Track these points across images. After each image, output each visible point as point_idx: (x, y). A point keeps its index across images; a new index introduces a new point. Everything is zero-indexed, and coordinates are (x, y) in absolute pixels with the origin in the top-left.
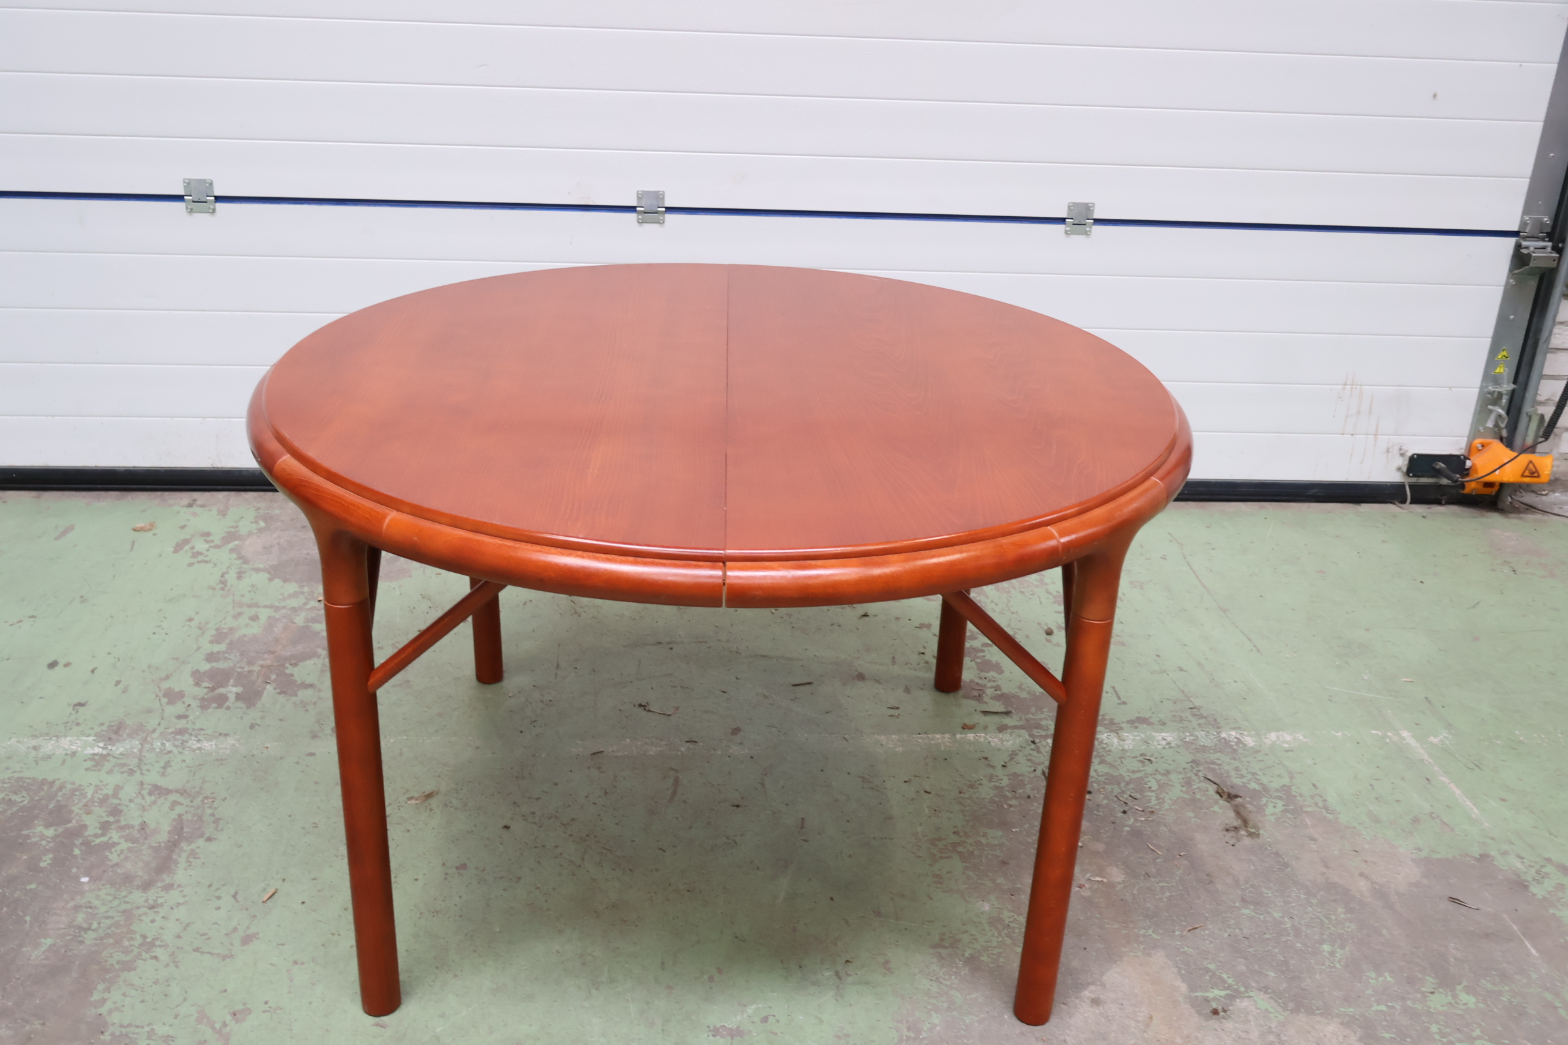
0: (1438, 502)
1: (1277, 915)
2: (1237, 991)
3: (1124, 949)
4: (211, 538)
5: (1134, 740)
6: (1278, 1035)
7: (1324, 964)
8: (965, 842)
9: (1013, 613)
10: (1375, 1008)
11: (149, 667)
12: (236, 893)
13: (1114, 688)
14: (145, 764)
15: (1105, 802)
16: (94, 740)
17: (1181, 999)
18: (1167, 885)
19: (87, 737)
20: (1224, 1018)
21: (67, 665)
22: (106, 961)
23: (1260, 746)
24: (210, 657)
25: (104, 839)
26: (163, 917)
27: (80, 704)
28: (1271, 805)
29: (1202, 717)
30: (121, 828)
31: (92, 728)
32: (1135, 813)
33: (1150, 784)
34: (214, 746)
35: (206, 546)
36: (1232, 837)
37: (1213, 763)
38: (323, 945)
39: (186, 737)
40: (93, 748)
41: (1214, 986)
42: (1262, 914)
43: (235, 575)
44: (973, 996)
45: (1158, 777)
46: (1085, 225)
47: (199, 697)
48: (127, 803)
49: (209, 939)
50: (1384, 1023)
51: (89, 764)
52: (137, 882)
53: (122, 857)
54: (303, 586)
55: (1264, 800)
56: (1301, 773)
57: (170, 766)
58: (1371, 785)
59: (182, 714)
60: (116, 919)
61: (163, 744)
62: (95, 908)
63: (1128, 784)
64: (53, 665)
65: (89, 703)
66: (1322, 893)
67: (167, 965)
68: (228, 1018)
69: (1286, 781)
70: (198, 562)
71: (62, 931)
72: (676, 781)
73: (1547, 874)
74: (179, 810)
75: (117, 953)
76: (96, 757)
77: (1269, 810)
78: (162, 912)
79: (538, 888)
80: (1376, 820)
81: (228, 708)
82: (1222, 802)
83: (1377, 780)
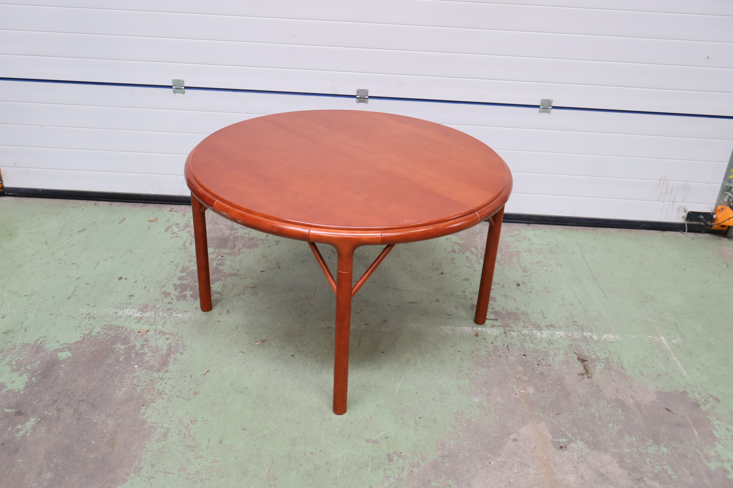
0: (700, 232)
1: (593, 411)
2: (572, 440)
3: (529, 420)
4: (179, 226)
5: (546, 334)
6: (585, 458)
7: (608, 432)
8: (472, 373)
9: (504, 275)
10: (626, 450)
11: (157, 281)
12: (191, 375)
13: (542, 311)
14: (157, 322)
15: (531, 360)
16: (137, 311)
17: (549, 441)
18: (551, 396)
19: (135, 309)
20: (564, 450)
21: (126, 279)
22: (145, 398)
23: (599, 340)
24: (180, 279)
25: (143, 351)
26: (165, 383)
27: (131, 296)
28: (599, 365)
29: (577, 326)
30: (149, 347)
31: (136, 306)
32: (542, 365)
33: (550, 354)
34: (182, 316)
35: (178, 230)
36: (581, 378)
37: (578, 346)
38: (223, 398)
39: (172, 312)
40: (137, 314)
41: (563, 437)
42: (587, 410)
43: (189, 243)
44: (467, 434)
45: (555, 351)
46: (548, 109)
47: (176, 295)
48: (150, 337)
49: (182, 392)
50: (628, 457)
51: (136, 320)
52: (155, 369)
53: (149, 358)
54: (216, 249)
55: (597, 363)
56: (615, 352)
57: (166, 323)
58: (643, 359)
59: (170, 302)
60: (148, 383)
61: (163, 314)
62: (140, 378)
63: (541, 353)
64: (120, 278)
65: (134, 295)
66: (614, 403)
67: (167, 401)
68: (189, 423)
69: (607, 355)
70: (175, 237)
71: (129, 386)
72: (360, 341)
73: (709, 401)
74: (169, 341)
75: (149, 396)
76: (139, 318)
77: (598, 367)
78: (165, 381)
79: (304, 381)
80: (642, 374)
81: (187, 300)
82: (579, 363)
83: (646, 357)
